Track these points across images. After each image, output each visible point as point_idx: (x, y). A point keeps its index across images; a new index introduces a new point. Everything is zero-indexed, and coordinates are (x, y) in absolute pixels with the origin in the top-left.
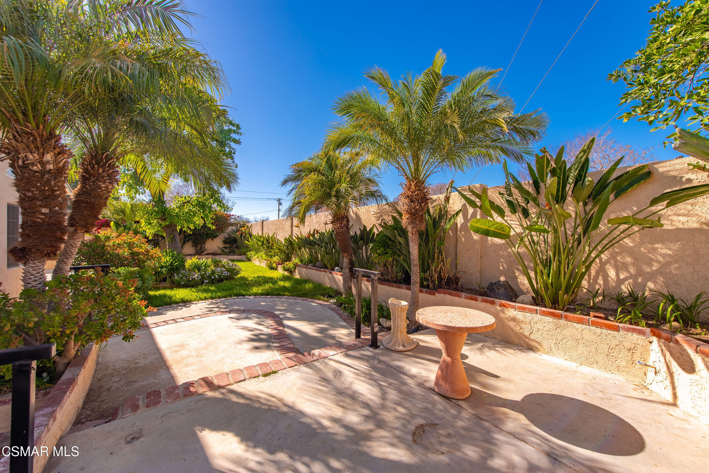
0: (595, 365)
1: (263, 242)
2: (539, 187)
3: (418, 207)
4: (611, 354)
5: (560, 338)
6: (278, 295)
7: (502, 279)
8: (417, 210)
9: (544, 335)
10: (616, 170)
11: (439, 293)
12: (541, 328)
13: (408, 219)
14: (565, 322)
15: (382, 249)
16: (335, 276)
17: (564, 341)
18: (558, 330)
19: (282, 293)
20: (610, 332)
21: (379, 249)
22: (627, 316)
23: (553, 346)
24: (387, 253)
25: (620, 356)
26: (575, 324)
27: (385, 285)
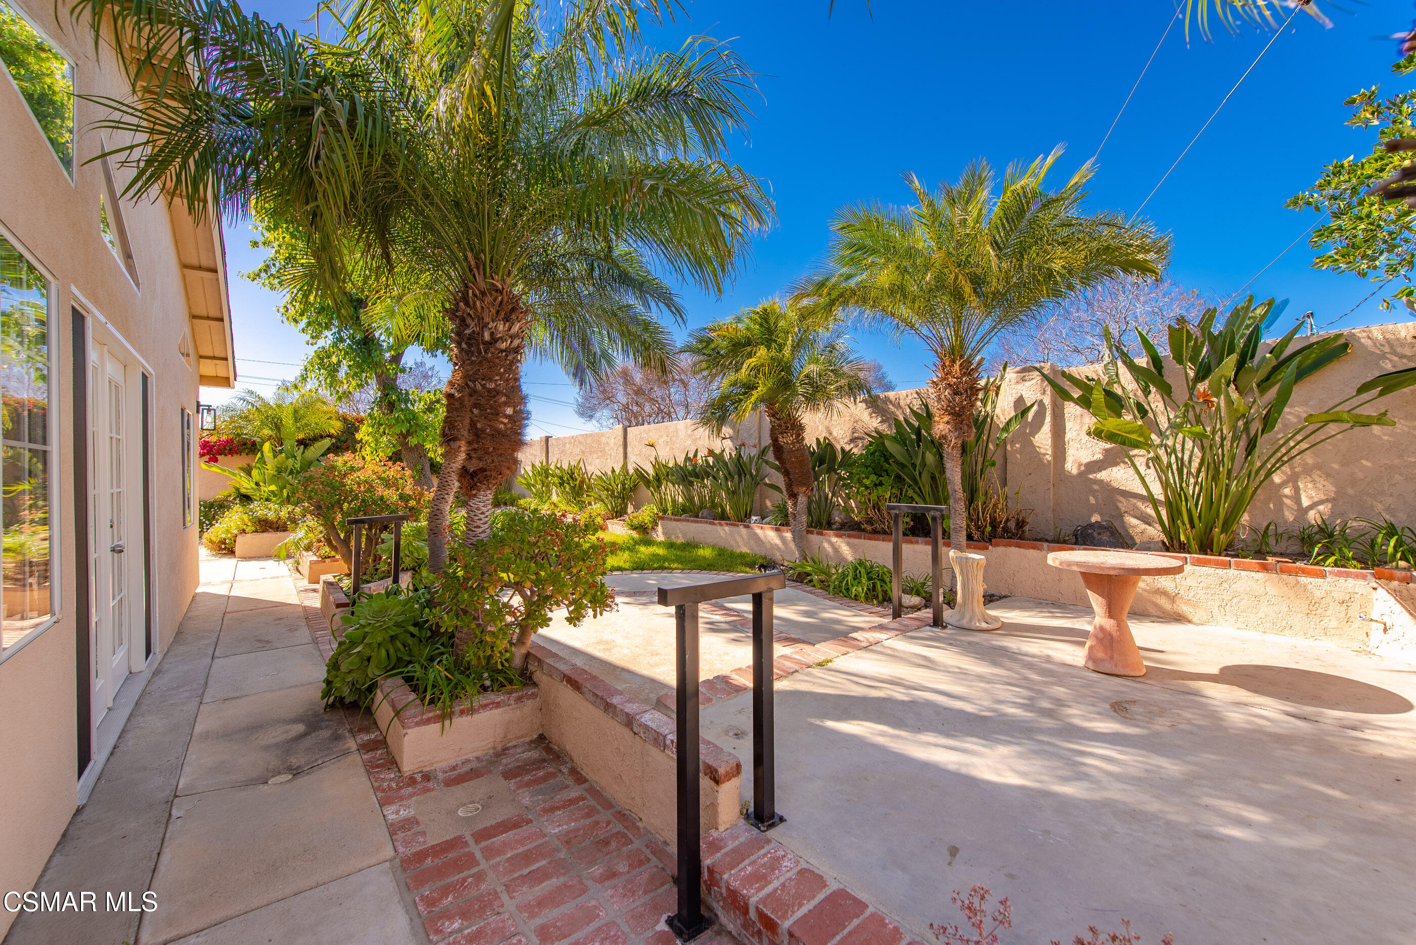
0: (1287, 632)
1: (561, 478)
2: (1162, 367)
3: (965, 403)
4: (1314, 613)
5: (1227, 597)
6: (662, 568)
7: (1095, 518)
8: (963, 407)
9: (1199, 596)
10: (1292, 342)
11: (997, 545)
12: (1194, 584)
13: (948, 423)
14: (1236, 572)
15: (873, 477)
16: (759, 531)
17: (1235, 600)
18: (1225, 585)
19: (666, 564)
20: (1312, 580)
21: (867, 478)
22: (1329, 557)
23: (1216, 610)
24: (881, 484)
25: (1328, 613)
26: (1253, 574)
27: (878, 540)
